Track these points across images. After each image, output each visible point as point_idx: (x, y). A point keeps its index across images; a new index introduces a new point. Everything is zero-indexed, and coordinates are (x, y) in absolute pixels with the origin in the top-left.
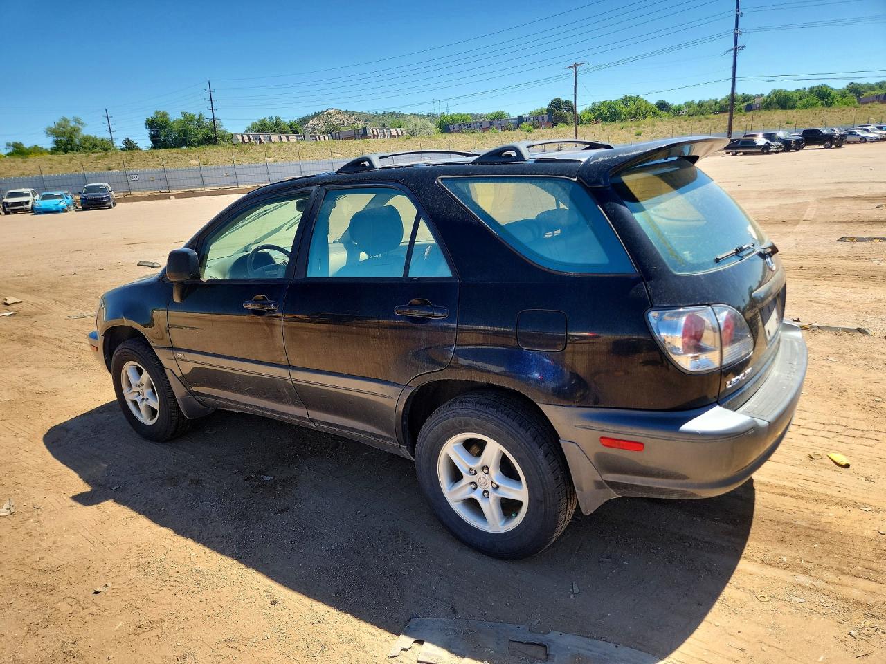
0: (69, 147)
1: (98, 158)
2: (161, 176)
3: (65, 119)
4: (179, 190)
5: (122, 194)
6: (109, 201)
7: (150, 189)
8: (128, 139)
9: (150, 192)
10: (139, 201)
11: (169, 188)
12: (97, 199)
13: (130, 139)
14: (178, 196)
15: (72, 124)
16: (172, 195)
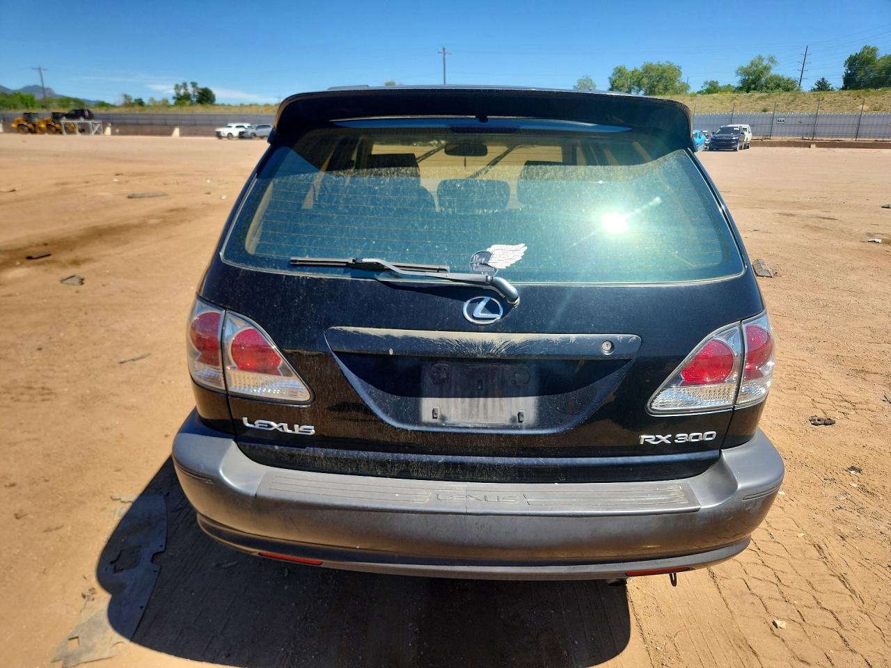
0: (753, 86)
1: (762, 98)
2: (811, 121)
3: (760, 58)
4: (825, 139)
5: (761, 138)
6: (737, 144)
7: (793, 134)
8: (823, 79)
9: (792, 138)
10: (775, 146)
11: (814, 134)
12: (726, 140)
13: (826, 79)
14: (820, 145)
15: (765, 63)
16: (815, 143)
